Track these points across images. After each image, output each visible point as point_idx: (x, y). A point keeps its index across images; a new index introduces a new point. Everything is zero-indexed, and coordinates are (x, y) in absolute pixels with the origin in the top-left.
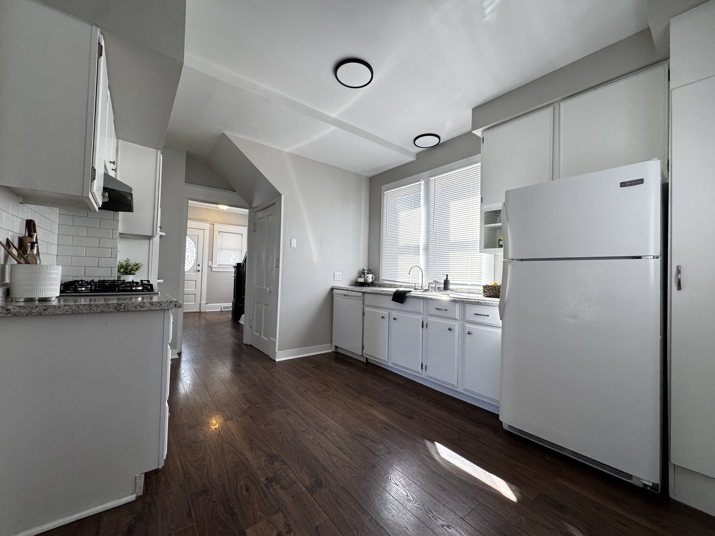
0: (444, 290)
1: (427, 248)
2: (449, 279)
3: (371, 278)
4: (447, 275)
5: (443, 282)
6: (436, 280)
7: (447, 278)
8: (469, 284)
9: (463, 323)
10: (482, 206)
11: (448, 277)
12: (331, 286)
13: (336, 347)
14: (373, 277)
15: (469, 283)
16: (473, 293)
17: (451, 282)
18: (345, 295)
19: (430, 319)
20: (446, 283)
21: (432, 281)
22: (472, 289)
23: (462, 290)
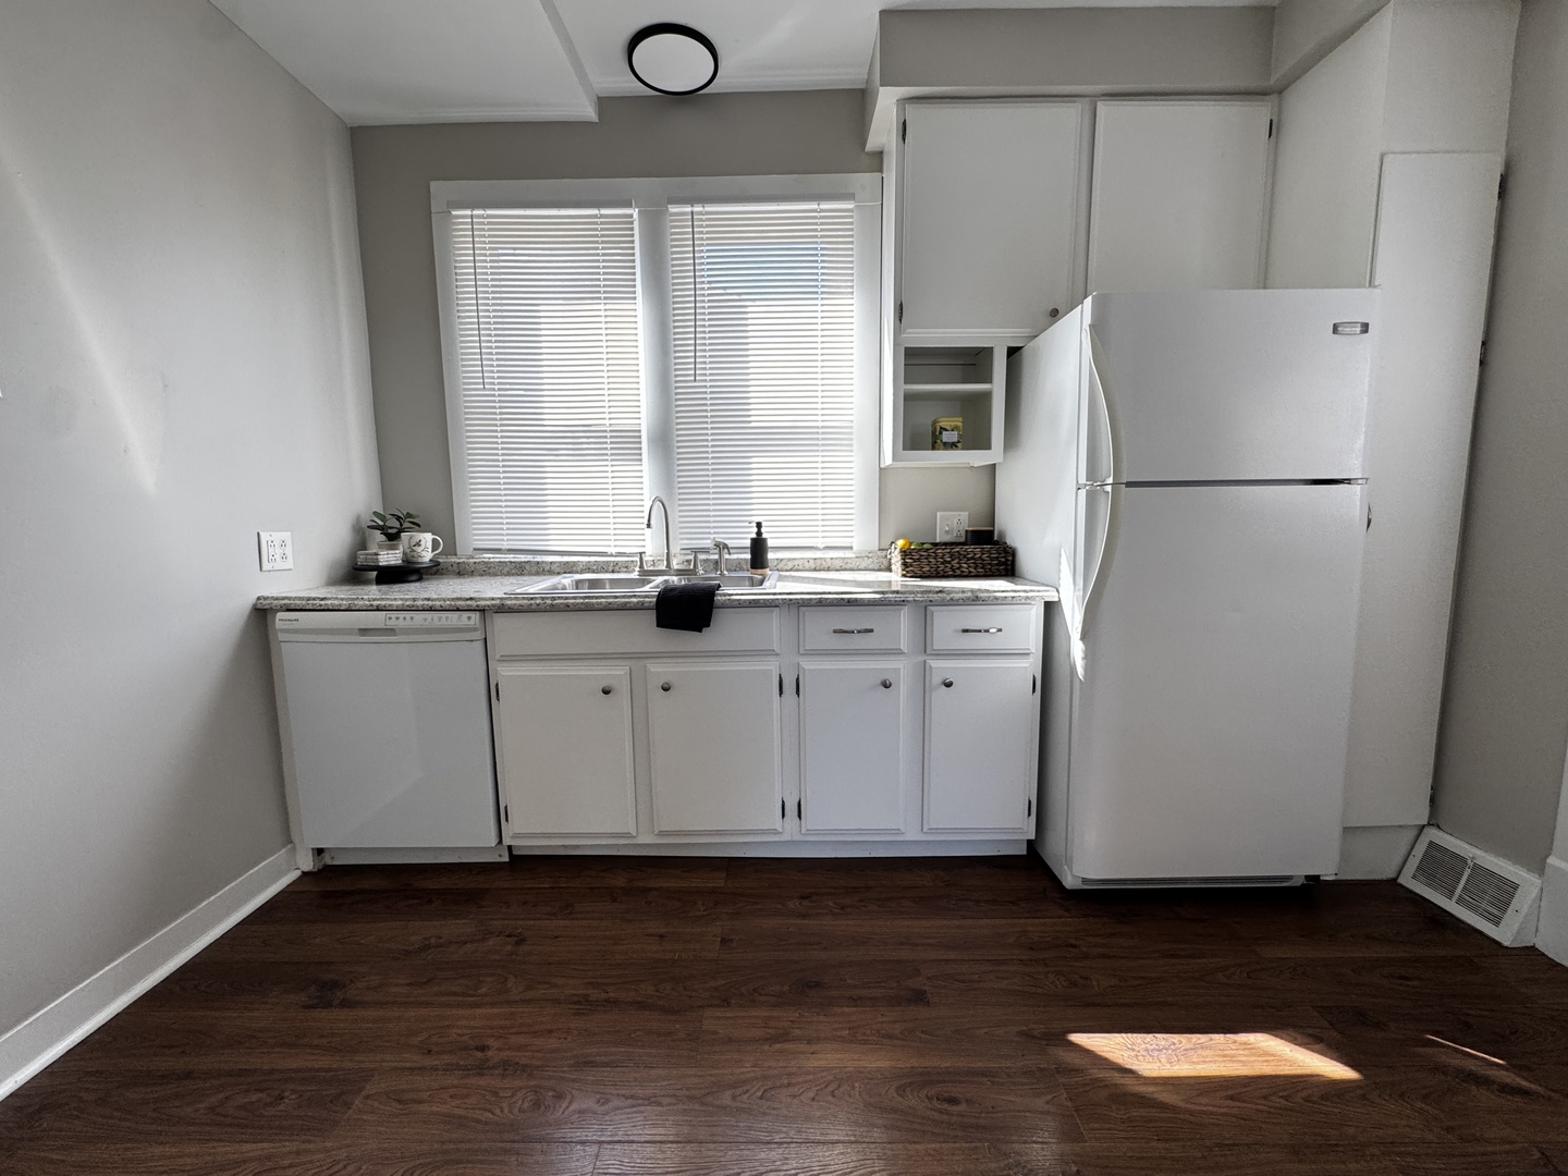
0: (753, 567)
1: (664, 440)
2: (764, 536)
3: (430, 545)
4: (759, 525)
5: (748, 543)
6: (720, 538)
7: (759, 533)
8: (821, 546)
9: (922, 658)
10: (897, 332)
11: (763, 530)
12: (249, 600)
13: (320, 851)
14: (434, 540)
15: (820, 543)
16: (829, 569)
17: (770, 543)
18: (364, 631)
19: (809, 665)
20: (758, 547)
21: (708, 543)
22: (825, 559)
23: (796, 563)
